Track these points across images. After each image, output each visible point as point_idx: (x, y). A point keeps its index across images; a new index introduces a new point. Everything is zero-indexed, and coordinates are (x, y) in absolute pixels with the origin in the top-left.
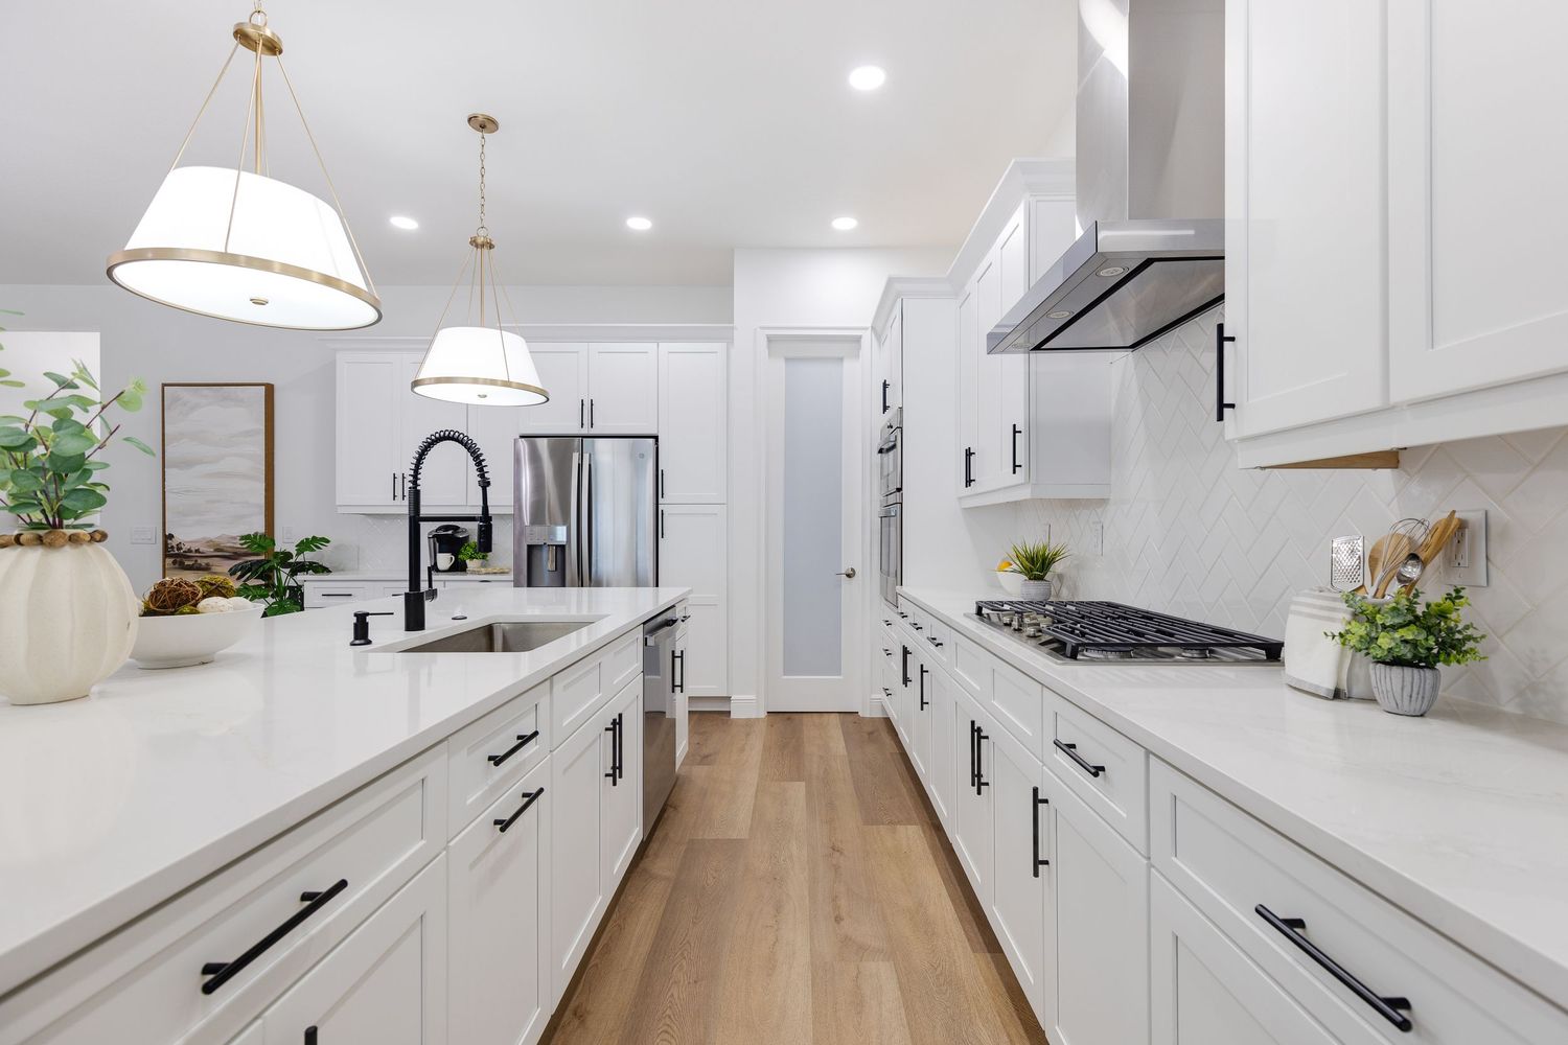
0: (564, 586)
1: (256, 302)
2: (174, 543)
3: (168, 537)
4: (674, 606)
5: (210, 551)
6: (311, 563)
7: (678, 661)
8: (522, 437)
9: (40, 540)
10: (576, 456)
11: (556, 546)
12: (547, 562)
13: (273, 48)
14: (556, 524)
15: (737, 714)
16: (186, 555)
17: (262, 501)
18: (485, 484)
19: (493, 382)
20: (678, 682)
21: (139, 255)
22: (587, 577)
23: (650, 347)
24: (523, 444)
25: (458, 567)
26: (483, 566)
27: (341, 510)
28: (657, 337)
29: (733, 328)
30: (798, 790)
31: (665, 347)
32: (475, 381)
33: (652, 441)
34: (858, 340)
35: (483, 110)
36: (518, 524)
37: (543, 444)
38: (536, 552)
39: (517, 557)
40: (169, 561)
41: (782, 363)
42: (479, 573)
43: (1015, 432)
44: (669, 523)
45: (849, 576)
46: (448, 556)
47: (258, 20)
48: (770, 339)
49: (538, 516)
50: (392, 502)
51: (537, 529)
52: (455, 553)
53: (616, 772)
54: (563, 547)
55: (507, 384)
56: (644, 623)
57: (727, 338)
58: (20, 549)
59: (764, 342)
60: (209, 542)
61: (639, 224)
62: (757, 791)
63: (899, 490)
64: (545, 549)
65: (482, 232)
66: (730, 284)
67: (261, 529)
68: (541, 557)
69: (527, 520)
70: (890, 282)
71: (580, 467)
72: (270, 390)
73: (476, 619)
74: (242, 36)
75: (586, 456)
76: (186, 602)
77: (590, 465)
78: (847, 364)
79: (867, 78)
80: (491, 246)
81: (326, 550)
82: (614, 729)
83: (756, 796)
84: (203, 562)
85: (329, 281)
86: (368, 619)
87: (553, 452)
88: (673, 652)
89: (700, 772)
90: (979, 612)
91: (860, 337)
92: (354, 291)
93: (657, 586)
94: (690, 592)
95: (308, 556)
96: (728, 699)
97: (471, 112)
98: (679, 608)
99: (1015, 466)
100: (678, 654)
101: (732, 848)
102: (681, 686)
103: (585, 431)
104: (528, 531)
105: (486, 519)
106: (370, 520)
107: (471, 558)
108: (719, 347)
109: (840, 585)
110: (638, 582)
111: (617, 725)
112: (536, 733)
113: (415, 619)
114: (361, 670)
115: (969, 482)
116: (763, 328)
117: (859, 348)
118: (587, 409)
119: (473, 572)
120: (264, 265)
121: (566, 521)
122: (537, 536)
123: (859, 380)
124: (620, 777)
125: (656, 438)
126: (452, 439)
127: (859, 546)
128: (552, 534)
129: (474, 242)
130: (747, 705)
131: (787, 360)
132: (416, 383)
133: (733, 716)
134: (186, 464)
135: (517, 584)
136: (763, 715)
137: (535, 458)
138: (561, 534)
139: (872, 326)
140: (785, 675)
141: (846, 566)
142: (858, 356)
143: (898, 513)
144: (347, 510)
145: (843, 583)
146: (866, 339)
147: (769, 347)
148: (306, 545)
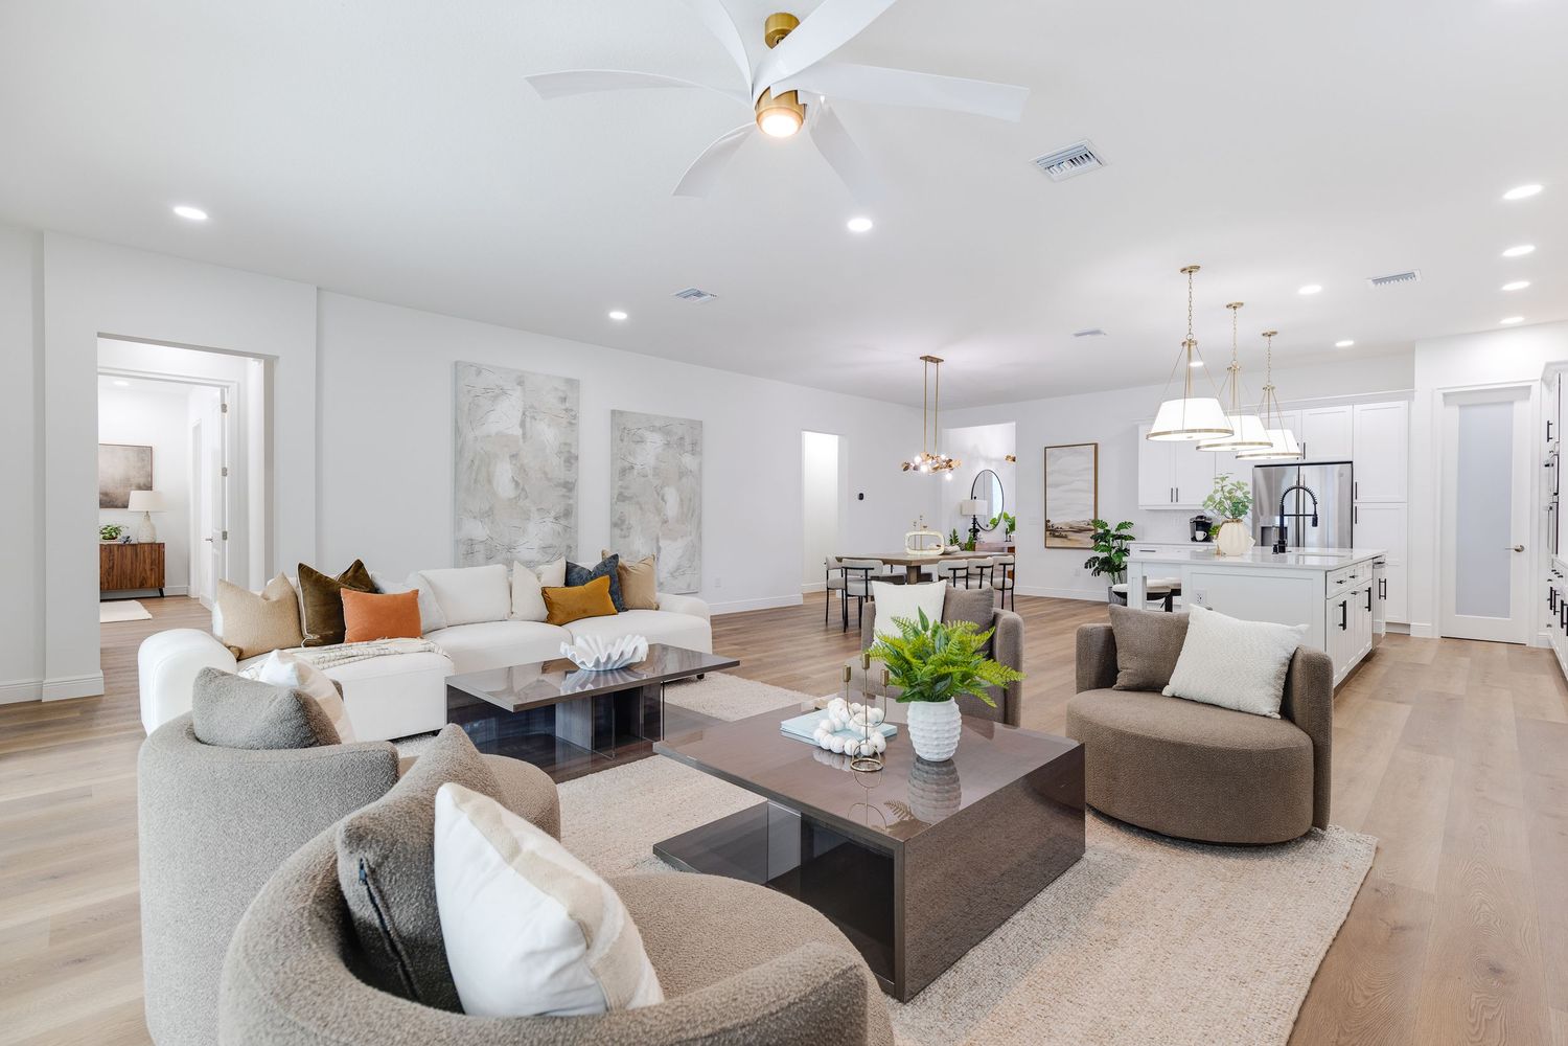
2: (1050, 524)
3: (1047, 521)
5: (1067, 528)
8: (1258, 467)
15: (1415, 634)
16: (1055, 531)
17: (1093, 503)
18: (1315, 503)
23: (1348, 408)
24: (1258, 471)
27: (1140, 508)
28: (1353, 402)
29: (1413, 392)
31: (1359, 407)
33: (1349, 465)
34: (1529, 387)
35: (1271, 330)
37: (1271, 470)
38: (1267, 532)
39: (1254, 533)
40: (1048, 533)
41: (1457, 408)
44: (1362, 514)
45: (1517, 550)
46: (1203, 532)
48: (1444, 395)
51: (1268, 518)
52: (1207, 531)
57: (1410, 397)
59: (1441, 396)
60: (1066, 524)
61: (1345, 344)
63: (1556, 494)
64: (1272, 530)
67: (1093, 518)
68: (1269, 535)
70: (1549, 363)
72: (1096, 445)
78: (1517, 406)
84: (1063, 534)
91: (1531, 386)
95: (1124, 532)
96: (1411, 626)
103: (1300, 462)
104: (1261, 519)
108: (1403, 404)
109: (1510, 557)
116: (1438, 389)
117: (1529, 394)
118: (1301, 448)
122: (1265, 522)
123: (1527, 416)
125: (1351, 463)
127: (1526, 530)
128: (1272, 520)
130: (1424, 631)
131: (1460, 406)
133: (1411, 636)
134: (1057, 485)
136: (1437, 637)
137: (1266, 477)
139: (1542, 379)
140: (1457, 613)
141: (1515, 544)
142: (1528, 398)
143: (1555, 507)
144: (1144, 508)
145: (1512, 555)
146: (1536, 387)
147: (1444, 400)
148: (1122, 526)
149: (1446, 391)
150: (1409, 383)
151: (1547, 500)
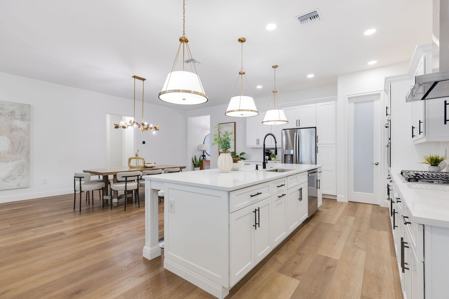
0: (293, 163)
1: (242, 115)
4: (317, 169)
6: (242, 158)
7: (318, 182)
8: (283, 130)
9: (225, 152)
10: (295, 133)
11: (291, 155)
12: (289, 158)
13: (244, 73)
14: (291, 150)
15: (339, 200)
17: (234, 146)
18: (276, 143)
19: (277, 121)
20: (318, 187)
21: (229, 112)
22: (298, 162)
23: (314, 105)
24: (284, 131)
25: (270, 159)
26: (275, 159)
27: (247, 147)
28: (316, 102)
29: (337, 97)
30: (352, 219)
31: (318, 104)
32: (274, 121)
33: (315, 128)
34: (379, 94)
35: (274, 65)
36: (282, 150)
37: (288, 131)
38: (286, 156)
39: (282, 157)
41: (353, 104)
42: (274, 161)
43: (420, 122)
44: (319, 149)
45: (376, 164)
47: (242, 70)
48: (349, 98)
49: (287, 148)
50: (256, 145)
51: (286, 151)
52: (269, 156)
53: (301, 199)
54: (292, 155)
55: (280, 121)
56: (308, 171)
57: (336, 99)
58: (223, 153)
59: (347, 99)
61: (311, 76)
62: (340, 217)
63: (390, 139)
64: (288, 155)
65: (275, 89)
66: (337, 84)
67: (234, 151)
68: (287, 158)
69: (284, 149)
70: (386, 79)
71: (296, 136)
72: (235, 123)
73: (274, 168)
74: (240, 73)
75: (298, 133)
76: (236, 161)
77: (299, 136)
78: (375, 102)
79: (370, 32)
80: (276, 92)
81: (245, 155)
82: (300, 190)
83: (339, 218)
85: (252, 111)
86: (258, 166)
87: (290, 132)
88: (317, 180)
89: (325, 211)
90: (402, 173)
91: (380, 93)
92: (255, 111)
93: (316, 164)
94: (322, 166)
95: (242, 156)
96: (336, 196)
97: (273, 66)
98: (318, 169)
99: (420, 132)
100: (318, 180)
101: (331, 225)
102: (319, 188)
103: (298, 127)
104: (284, 151)
105: (276, 149)
106: (252, 149)
107: (272, 157)
108: (333, 102)
109: (373, 167)
110: (312, 164)
111: (301, 190)
112: (284, 185)
113: (264, 167)
114: (257, 174)
115: (413, 136)
116: (346, 96)
117: (380, 97)
118: (298, 122)
119: (273, 160)
120: (243, 110)
121: (293, 149)
122: (286, 152)
123: (379, 106)
124: (302, 200)
125: (316, 128)
126: (270, 135)
127: (379, 155)
128: (290, 152)
129: (273, 92)
130: (342, 198)
131: (355, 103)
132: (263, 122)
133: (337, 201)
135: (282, 163)
136: (347, 201)
137: (286, 134)
138: (292, 152)
139: (384, 90)
140: (354, 191)
141: (375, 162)
142: (380, 99)
143: (389, 146)
144: (248, 147)
145: (374, 166)
146: (382, 93)
147: (349, 100)
148: (241, 154)
149: (349, 96)
150: (336, 93)
151: (387, 142)
